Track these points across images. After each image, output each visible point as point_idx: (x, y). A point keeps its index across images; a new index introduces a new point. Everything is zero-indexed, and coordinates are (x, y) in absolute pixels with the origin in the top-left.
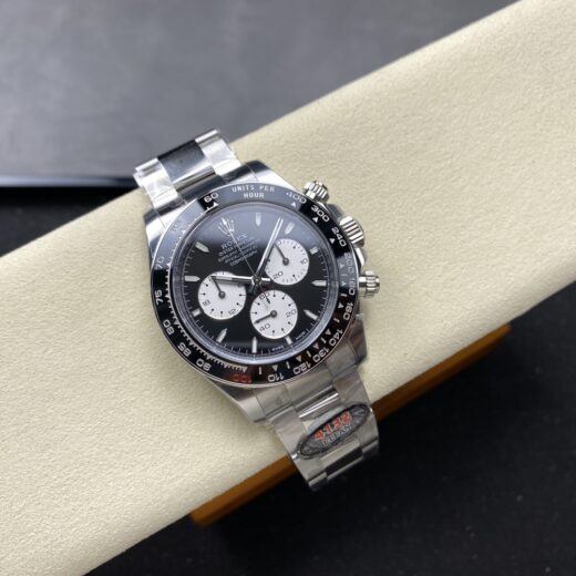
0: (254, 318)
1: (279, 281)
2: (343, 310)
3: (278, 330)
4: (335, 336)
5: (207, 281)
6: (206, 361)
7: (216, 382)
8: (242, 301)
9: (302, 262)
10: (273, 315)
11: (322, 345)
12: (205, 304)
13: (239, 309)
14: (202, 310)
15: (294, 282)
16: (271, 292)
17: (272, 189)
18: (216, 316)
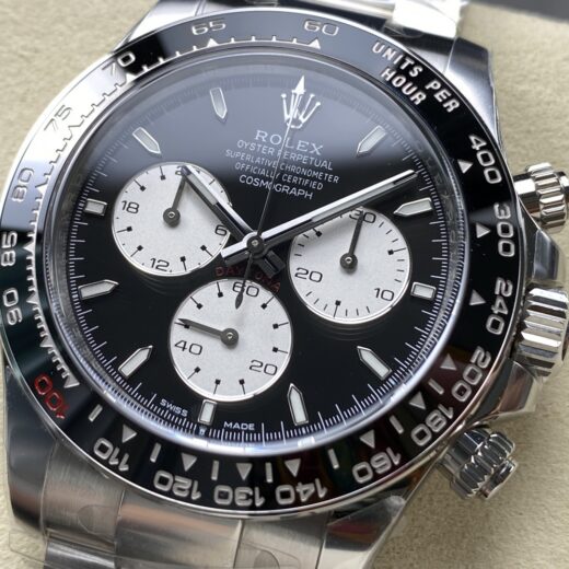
0: (186, 310)
1: (301, 287)
2: (367, 454)
3: (208, 375)
4: (301, 488)
5: (171, 170)
6: (22, 303)
7: (6, 363)
8: (199, 261)
9: (379, 293)
10: (230, 340)
11: (255, 479)
12: (128, 207)
13: (177, 270)
14: (109, 211)
15: (327, 316)
16: (265, 295)
17: (452, 106)
18: (125, 244)
